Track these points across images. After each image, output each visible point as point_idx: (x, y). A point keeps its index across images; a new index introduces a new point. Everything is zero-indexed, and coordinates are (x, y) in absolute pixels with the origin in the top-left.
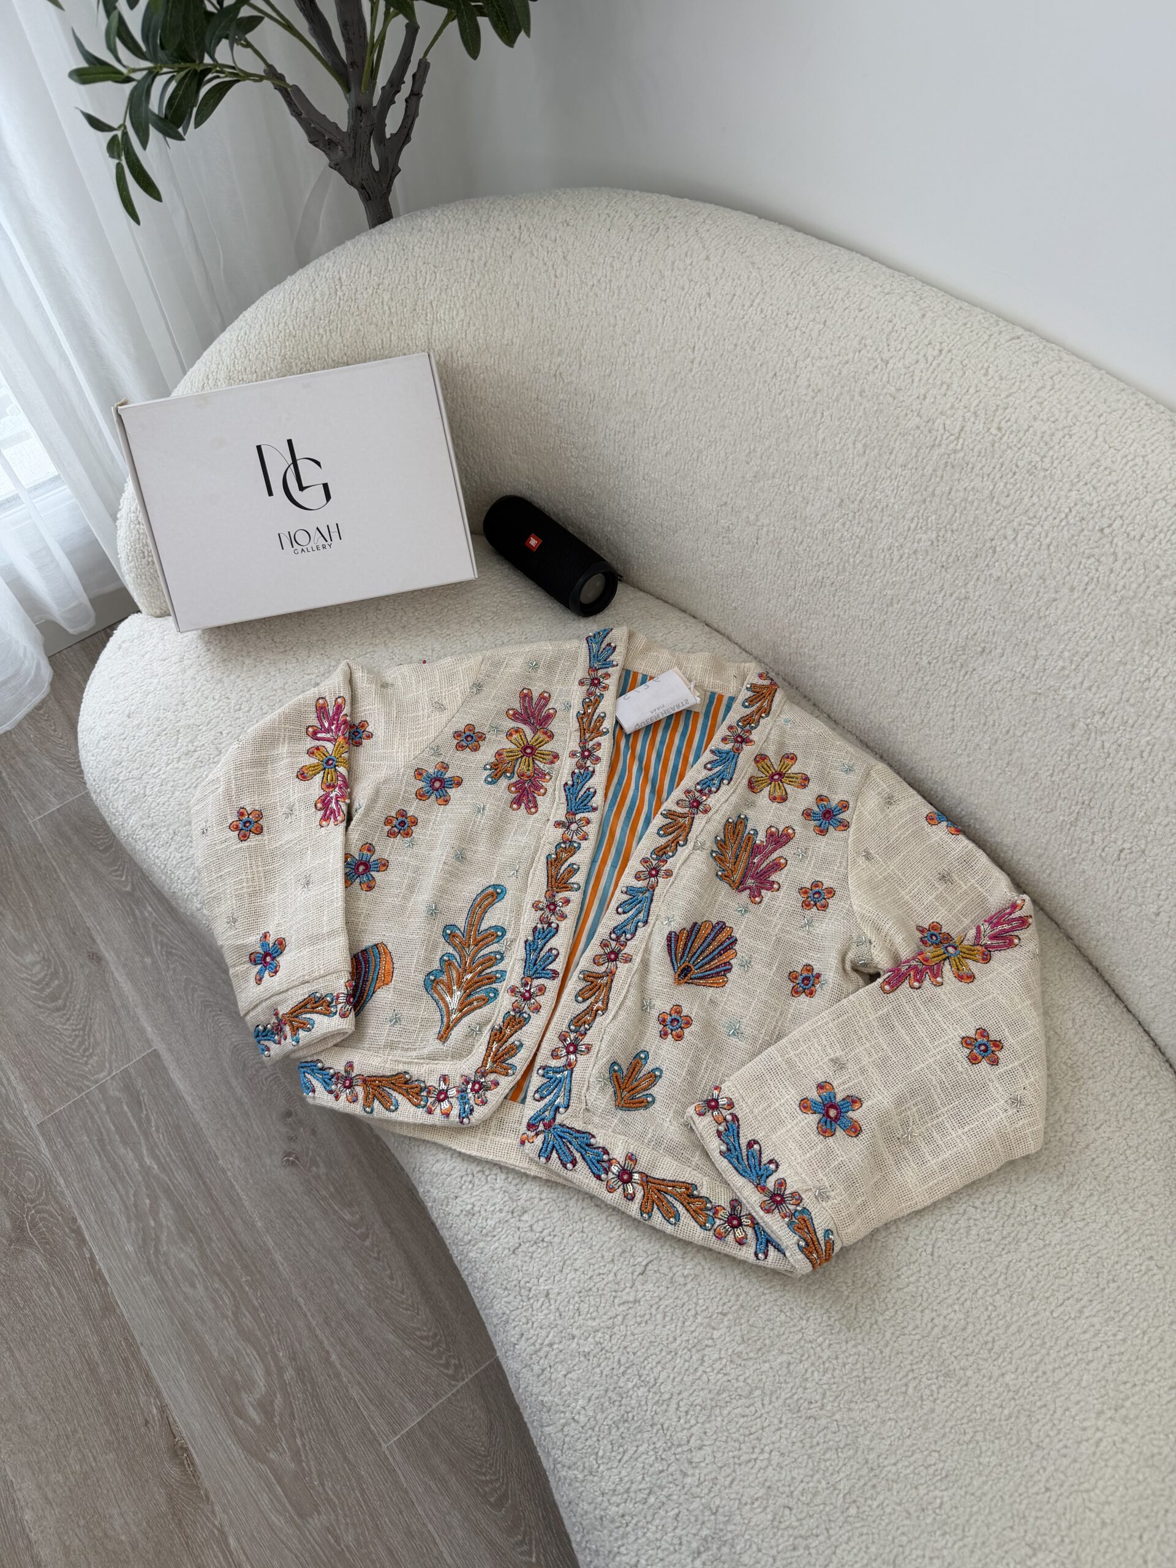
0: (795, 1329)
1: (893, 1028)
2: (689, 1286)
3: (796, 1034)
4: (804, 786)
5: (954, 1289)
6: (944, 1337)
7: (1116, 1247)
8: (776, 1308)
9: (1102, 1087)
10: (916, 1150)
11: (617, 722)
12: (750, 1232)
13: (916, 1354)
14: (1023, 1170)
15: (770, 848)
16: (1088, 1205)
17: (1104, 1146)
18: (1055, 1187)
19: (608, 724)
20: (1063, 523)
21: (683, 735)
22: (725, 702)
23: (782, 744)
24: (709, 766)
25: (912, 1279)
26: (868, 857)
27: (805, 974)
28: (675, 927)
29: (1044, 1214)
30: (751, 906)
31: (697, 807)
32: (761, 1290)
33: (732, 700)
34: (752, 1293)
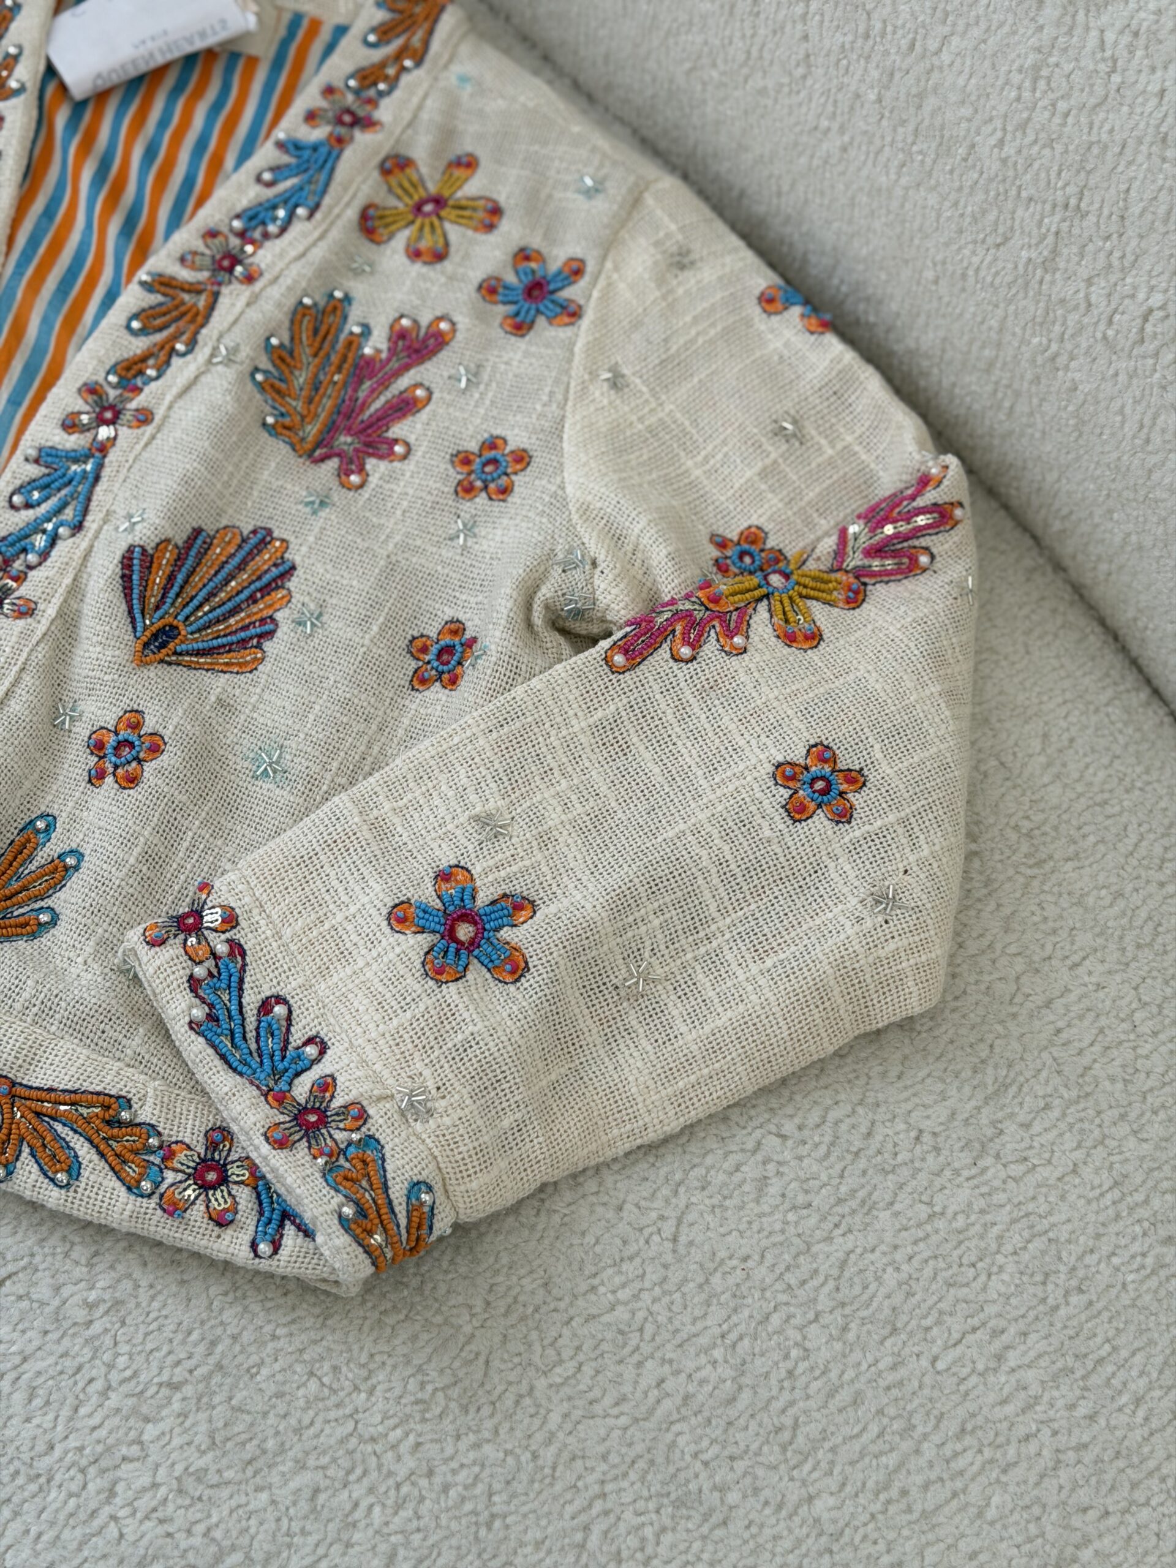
0: (341, 1412)
1: (625, 749)
2: (97, 1327)
3: (400, 764)
4: (490, 227)
5: (717, 1314)
6: (683, 1419)
7: (1091, 1217)
8: (298, 1368)
9: (1094, 877)
10: (655, 1013)
11: (51, 71)
12: (244, 1196)
13: (614, 1458)
14: (898, 1055)
15: (394, 364)
16: (1037, 1128)
17: (1086, 1003)
18: (967, 1090)
19: (25, 74)
21: (216, 108)
22: (325, 35)
23: (447, 133)
24: (267, 176)
25: (622, 1295)
26: (617, 382)
27: (447, 640)
28: (145, 534)
29: (937, 1149)
30: (339, 496)
31: (230, 270)
32: (268, 1329)
33: (341, 31)
34: (246, 1337)
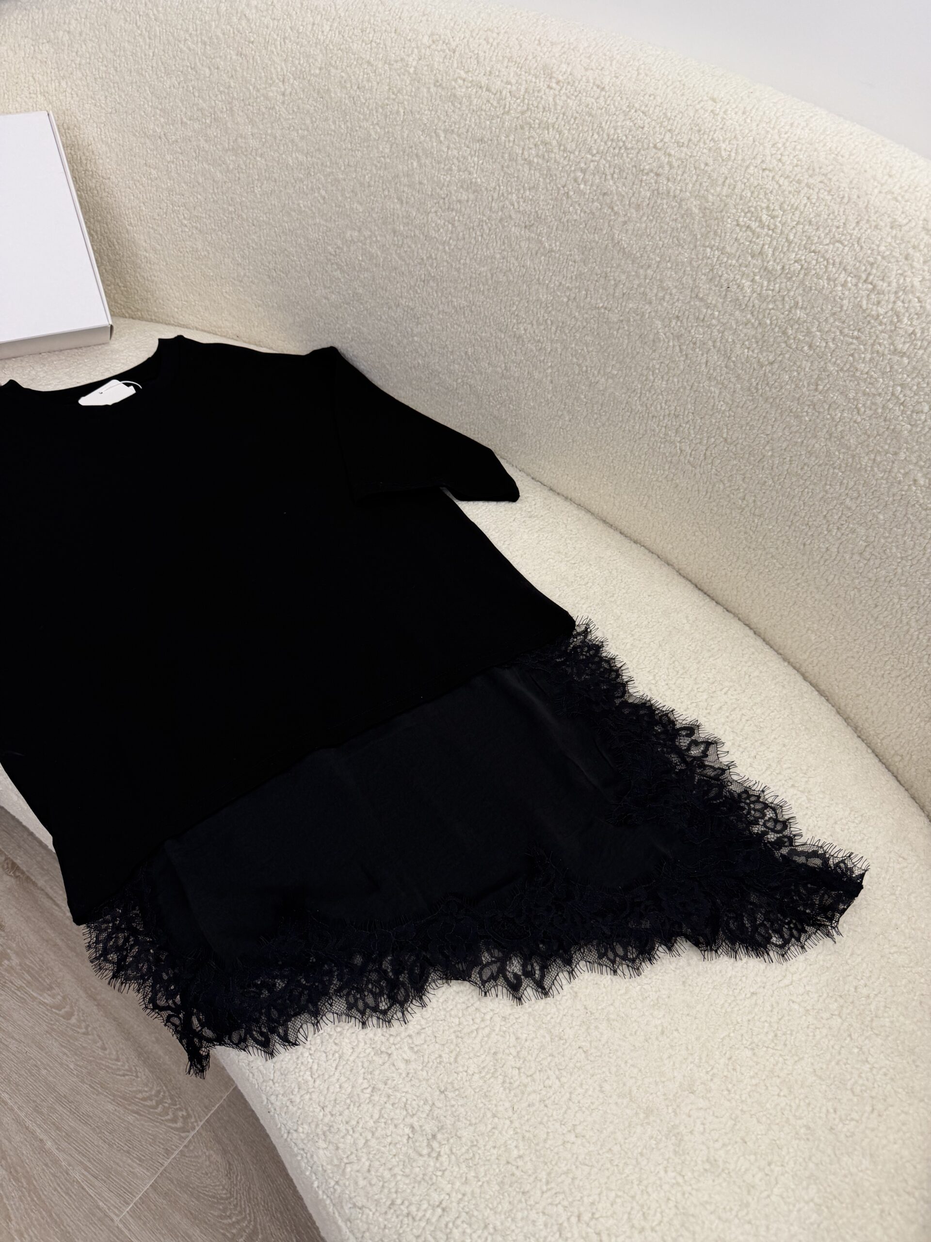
20: (622, 151)
